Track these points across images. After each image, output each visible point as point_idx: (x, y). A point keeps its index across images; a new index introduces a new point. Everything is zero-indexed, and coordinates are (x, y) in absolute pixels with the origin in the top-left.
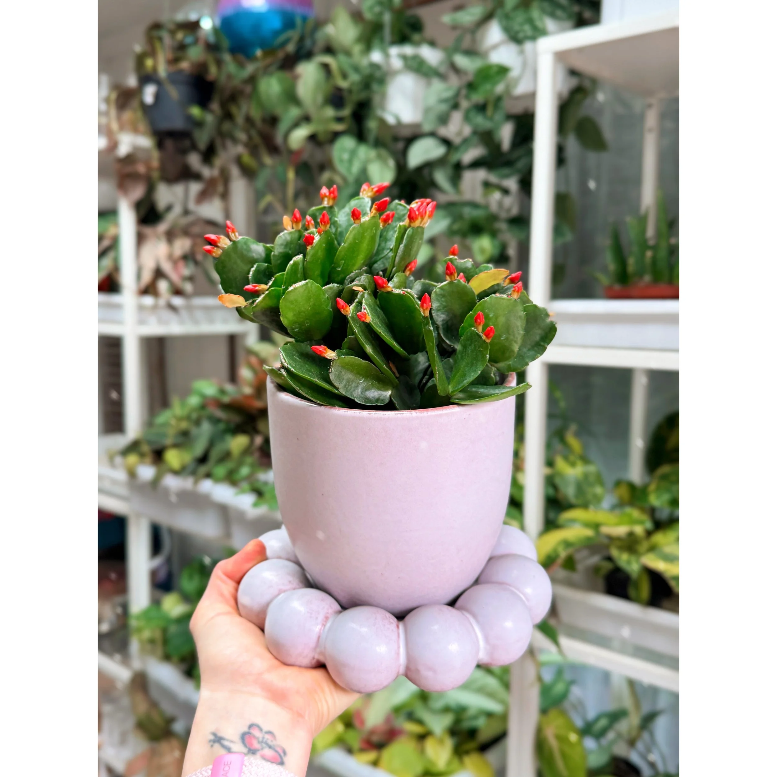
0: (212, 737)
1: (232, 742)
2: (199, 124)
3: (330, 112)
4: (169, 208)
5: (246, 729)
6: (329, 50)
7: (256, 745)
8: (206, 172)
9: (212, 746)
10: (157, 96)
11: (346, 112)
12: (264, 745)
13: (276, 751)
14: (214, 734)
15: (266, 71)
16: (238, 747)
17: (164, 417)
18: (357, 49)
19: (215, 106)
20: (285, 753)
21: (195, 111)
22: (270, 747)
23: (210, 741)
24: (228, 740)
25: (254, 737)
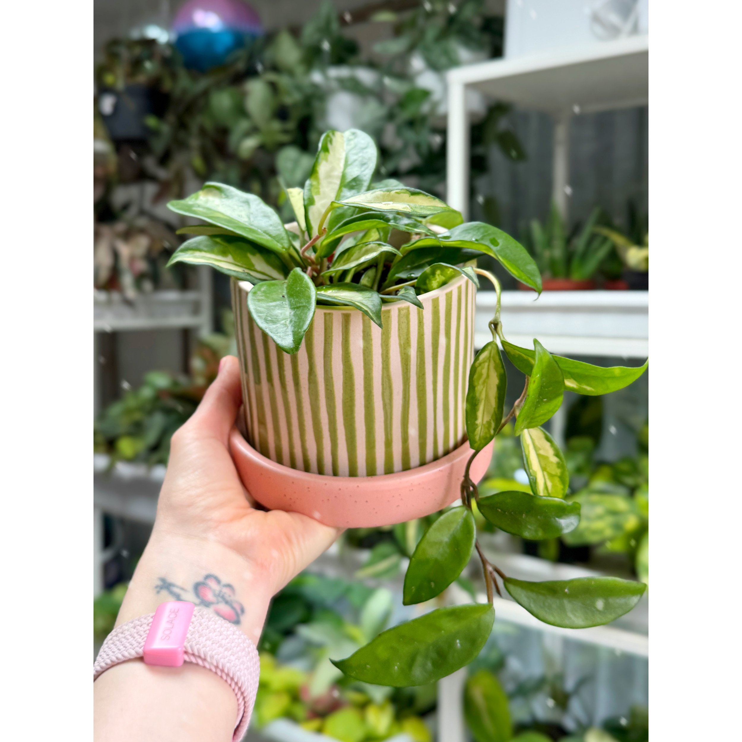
0: (159, 583)
1: (182, 589)
2: (155, 133)
3: (276, 125)
4: (126, 207)
5: (200, 579)
6: (275, 68)
7: (210, 597)
8: (162, 174)
9: (158, 592)
10: (116, 107)
11: (291, 125)
12: (220, 599)
13: (233, 608)
14: (163, 580)
15: (218, 86)
16: (190, 596)
17: (116, 410)
18: (299, 70)
19: (171, 118)
20: (243, 611)
21: (152, 122)
22: (227, 602)
23: (157, 587)
24: (177, 587)
25: (210, 588)
